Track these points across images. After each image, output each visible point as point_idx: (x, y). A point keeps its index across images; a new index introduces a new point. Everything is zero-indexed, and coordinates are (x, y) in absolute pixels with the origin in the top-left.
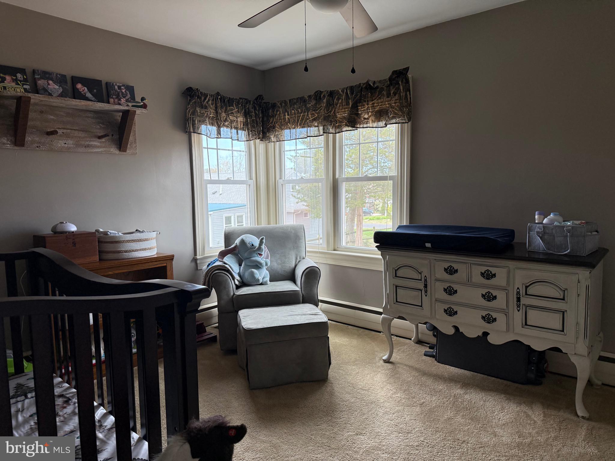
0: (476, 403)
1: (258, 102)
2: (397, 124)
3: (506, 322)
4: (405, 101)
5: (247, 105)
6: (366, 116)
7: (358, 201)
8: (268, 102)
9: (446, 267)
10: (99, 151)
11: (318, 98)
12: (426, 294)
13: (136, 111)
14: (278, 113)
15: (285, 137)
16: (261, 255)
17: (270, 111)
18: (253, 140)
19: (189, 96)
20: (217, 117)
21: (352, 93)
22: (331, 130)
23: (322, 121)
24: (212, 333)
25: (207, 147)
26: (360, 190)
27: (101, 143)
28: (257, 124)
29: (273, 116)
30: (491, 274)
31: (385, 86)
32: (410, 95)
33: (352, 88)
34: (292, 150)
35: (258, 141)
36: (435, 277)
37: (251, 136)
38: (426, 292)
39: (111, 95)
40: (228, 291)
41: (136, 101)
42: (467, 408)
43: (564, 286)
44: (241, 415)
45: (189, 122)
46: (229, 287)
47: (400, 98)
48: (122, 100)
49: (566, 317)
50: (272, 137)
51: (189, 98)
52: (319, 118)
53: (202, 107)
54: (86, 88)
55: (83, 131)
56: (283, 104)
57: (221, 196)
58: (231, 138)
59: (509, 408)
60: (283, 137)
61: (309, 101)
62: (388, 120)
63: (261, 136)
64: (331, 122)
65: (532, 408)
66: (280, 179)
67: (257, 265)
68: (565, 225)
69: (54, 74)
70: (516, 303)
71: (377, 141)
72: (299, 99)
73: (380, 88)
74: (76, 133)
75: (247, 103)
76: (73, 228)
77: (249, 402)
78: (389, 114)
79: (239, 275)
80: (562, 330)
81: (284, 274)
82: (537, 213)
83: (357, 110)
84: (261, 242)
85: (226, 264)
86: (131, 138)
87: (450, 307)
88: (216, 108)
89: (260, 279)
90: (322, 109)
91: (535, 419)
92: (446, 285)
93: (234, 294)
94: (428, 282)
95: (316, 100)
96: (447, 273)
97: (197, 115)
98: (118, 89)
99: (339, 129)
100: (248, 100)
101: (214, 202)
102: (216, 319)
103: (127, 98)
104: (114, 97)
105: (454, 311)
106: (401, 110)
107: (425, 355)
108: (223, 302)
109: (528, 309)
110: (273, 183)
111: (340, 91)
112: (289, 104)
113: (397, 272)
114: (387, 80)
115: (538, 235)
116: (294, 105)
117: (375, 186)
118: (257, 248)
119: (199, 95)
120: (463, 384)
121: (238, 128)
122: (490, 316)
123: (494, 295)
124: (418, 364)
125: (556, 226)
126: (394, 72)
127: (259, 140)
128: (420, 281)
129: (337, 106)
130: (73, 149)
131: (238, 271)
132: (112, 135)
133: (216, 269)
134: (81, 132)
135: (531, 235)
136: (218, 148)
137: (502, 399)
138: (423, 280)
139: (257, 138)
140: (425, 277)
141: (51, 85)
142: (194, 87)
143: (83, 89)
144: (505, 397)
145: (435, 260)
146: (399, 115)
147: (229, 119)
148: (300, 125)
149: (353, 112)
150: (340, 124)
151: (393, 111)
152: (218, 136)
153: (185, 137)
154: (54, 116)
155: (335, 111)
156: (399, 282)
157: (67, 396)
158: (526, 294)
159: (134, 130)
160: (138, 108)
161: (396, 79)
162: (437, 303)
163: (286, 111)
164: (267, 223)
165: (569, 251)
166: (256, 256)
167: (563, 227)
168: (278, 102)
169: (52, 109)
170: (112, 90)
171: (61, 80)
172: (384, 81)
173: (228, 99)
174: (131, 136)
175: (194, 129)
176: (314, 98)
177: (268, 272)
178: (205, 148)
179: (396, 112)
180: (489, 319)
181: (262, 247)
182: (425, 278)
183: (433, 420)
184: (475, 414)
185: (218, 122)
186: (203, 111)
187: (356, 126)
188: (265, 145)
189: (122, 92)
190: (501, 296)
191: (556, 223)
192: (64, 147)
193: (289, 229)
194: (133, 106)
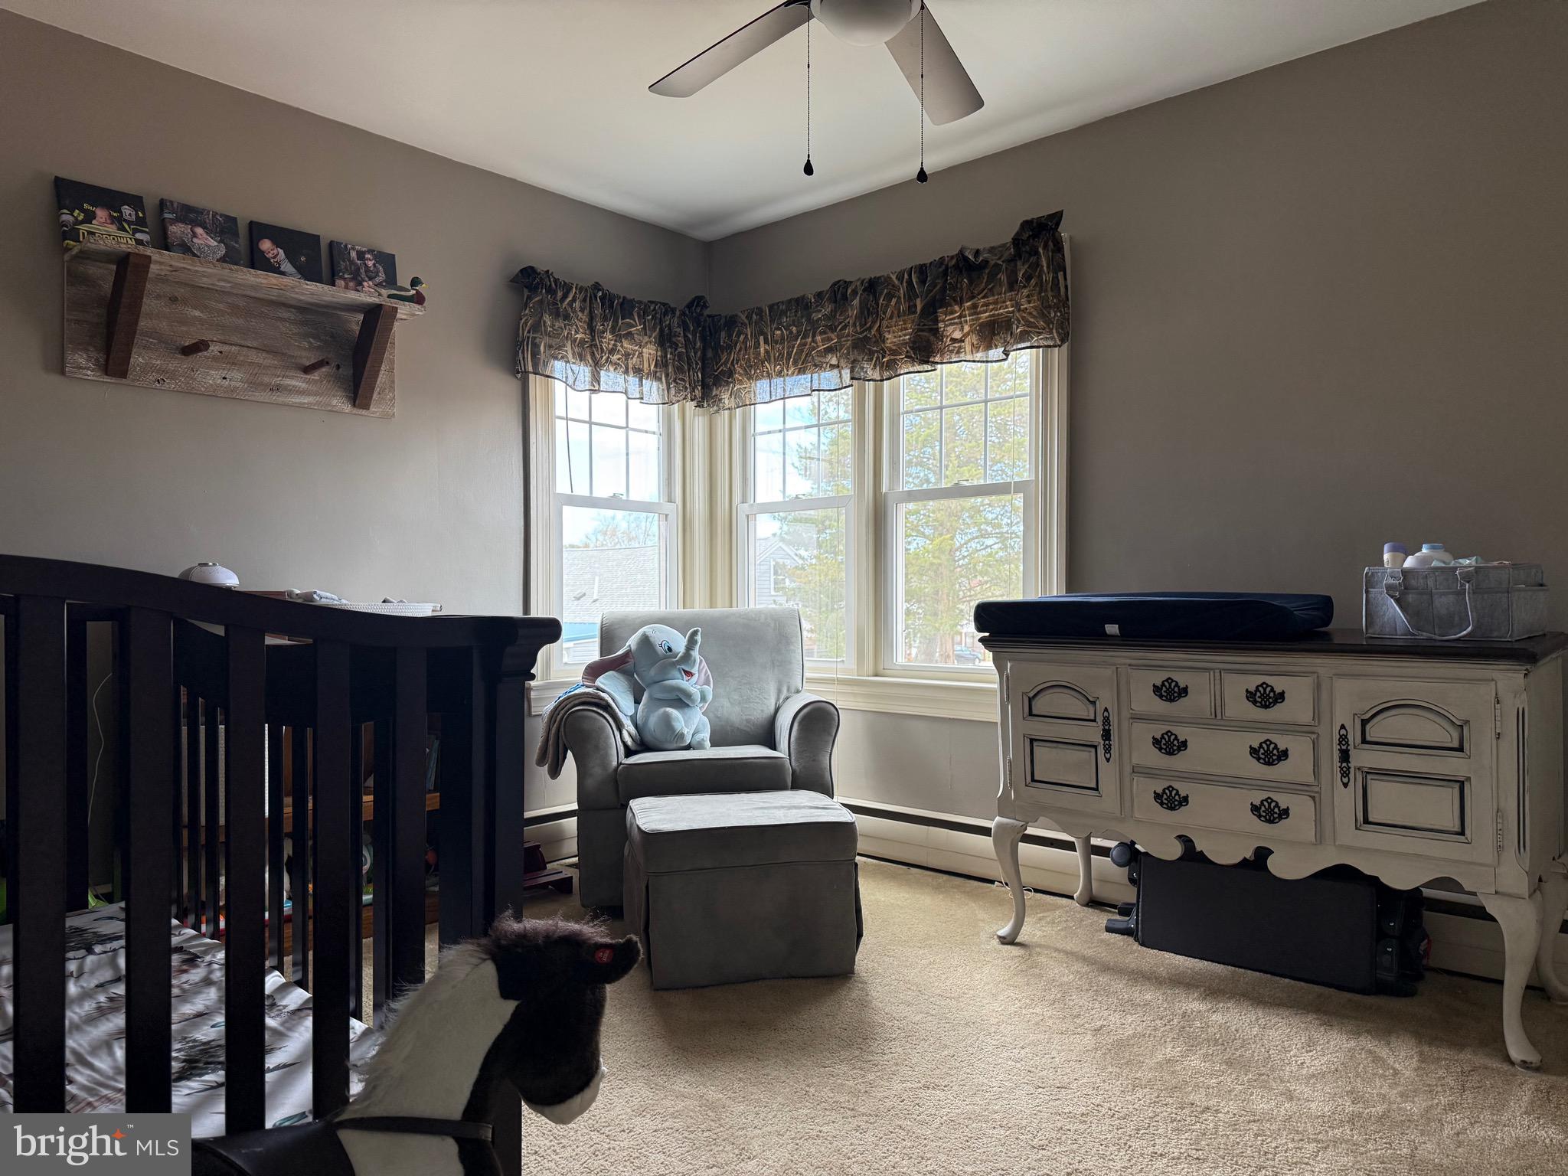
0: (1240, 1031)
1: (692, 313)
2: (1035, 350)
3: (1314, 819)
4: (1053, 294)
5: (667, 318)
6: (957, 335)
7: (941, 619)
8: (718, 313)
9: (1159, 684)
10: (305, 403)
11: (839, 296)
12: (1108, 756)
13: (397, 308)
14: (742, 338)
15: (757, 394)
16: (689, 674)
17: (723, 334)
18: (678, 401)
19: (527, 287)
20: (593, 339)
21: (923, 282)
22: (870, 372)
23: (848, 353)
24: (561, 872)
25: (565, 416)
26: (946, 591)
27: (309, 382)
28: (689, 365)
29: (729, 348)
30: (1272, 695)
31: (1002, 259)
32: (1065, 279)
33: (922, 270)
34: (774, 432)
35: (690, 405)
36: (1131, 711)
37: (673, 391)
38: (1108, 750)
39: (340, 271)
40: (605, 757)
41: (398, 284)
42: (1216, 1041)
43: (1458, 714)
44: (629, 1040)
45: (525, 348)
46: (607, 747)
47: (1041, 286)
48: (365, 284)
49: (1469, 795)
50: (725, 396)
51: (526, 292)
52: (842, 347)
53: (556, 314)
54: (281, 251)
55: (268, 352)
56: (754, 317)
57: (597, 604)
58: (626, 393)
59: (1328, 1043)
60: (753, 395)
61: (817, 306)
62: (1012, 341)
63: (698, 393)
64: (871, 353)
65: (1389, 1044)
66: (743, 503)
67: (680, 699)
68: (1458, 565)
69: (209, 211)
70: (1339, 764)
71: (984, 398)
72: (793, 302)
73: (993, 266)
74: (254, 357)
75: (665, 314)
76: (229, 579)
77: (648, 1016)
78: (1015, 326)
79: (633, 719)
80: (1460, 830)
81: (749, 730)
82: (1386, 547)
83: (936, 321)
84: (691, 643)
85: (603, 691)
86: (382, 378)
87: (1171, 786)
88: (592, 317)
89: (686, 733)
90: (849, 322)
91: (1397, 1066)
92: (1158, 730)
93: (619, 764)
94: (1111, 724)
95: (835, 302)
96: (1161, 697)
97: (546, 331)
98: (358, 260)
99: (890, 368)
100: (670, 307)
101: (578, 620)
102: (572, 846)
103: (378, 280)
104: (346, 276)
105: (1179, 795)
106: (1043, 316)
107: (1109, 930)
108: (590, 782)
109: (1369, 782)
110: (724, 509)
111: (894, 277)
112: (770, 315)
113: (1033, 703)
114: (1008, 245)
115: (1391, 592)
116: (780, 318)
117: (986, 582)
118: (682, 657)
119: (550, 285)
120: (1208, 992)
121: (642, 370)
122: (1273, 804)
123: (1282, 747)
124: (1089, 948)
125: (1436, 569)
126: (1026, 224)
127: (694, 403)
128: (1094, 724)
129: (885, 313)
130: (241, 393)
131: (631, 712)
132: (338, 367)
133: (577, 702)
134: (264, 354)
135: (1371, 596)
136: (593, 420)
137: (1311, 1023)
138: (1100, 719)
139: (689, 396)
140: (1105, 711)
141: (200, 237)
142: (541, 267)
143: (275, 252)
144: (1318, 1019)
145: (1129, 668)
146: (1037, 327)
147: (622, 346)
148: (795, 363)
149: (924, 325)
150: (892, 358)
151: (1023, 318)
152: (594, 386)
153: (511, 385)
154: (202, 312)
155: (880, 326)
156: (1039, 729)
157: (192, 950)
158: (1364, 741)
159: (390, 359)
160: (402, 302)
161: (1031, 241)
162: (1135, 778)
163: (762, 333)
164: (708, 603)
165: (1470, 629)
166: (679, 676)
167: (1455, 569)
168: (743, 312)
169: (199, 294)
170: (344, 261)
171: (225, 227)
172: (1000, 249)
173: (621, 300)
174: (382, 372)
175: (535, 365)
176: (829, 299)
177: (706, 720)
178: (561, 418)
179: (1032, 320)
180: (1270, 813)
181: (692, 653)
182: (1106, 714)
183: (1126, 1063)
184: (1238, 1053)
185: (593, 354)
186: (559, 323)
187: (932, 359)
188: (707, 418)
189: (366, 266)
190: (1299, 748)
191: (1434, 564)
192: (222, 387)
193: (763, 616)
194: (390, 296)
